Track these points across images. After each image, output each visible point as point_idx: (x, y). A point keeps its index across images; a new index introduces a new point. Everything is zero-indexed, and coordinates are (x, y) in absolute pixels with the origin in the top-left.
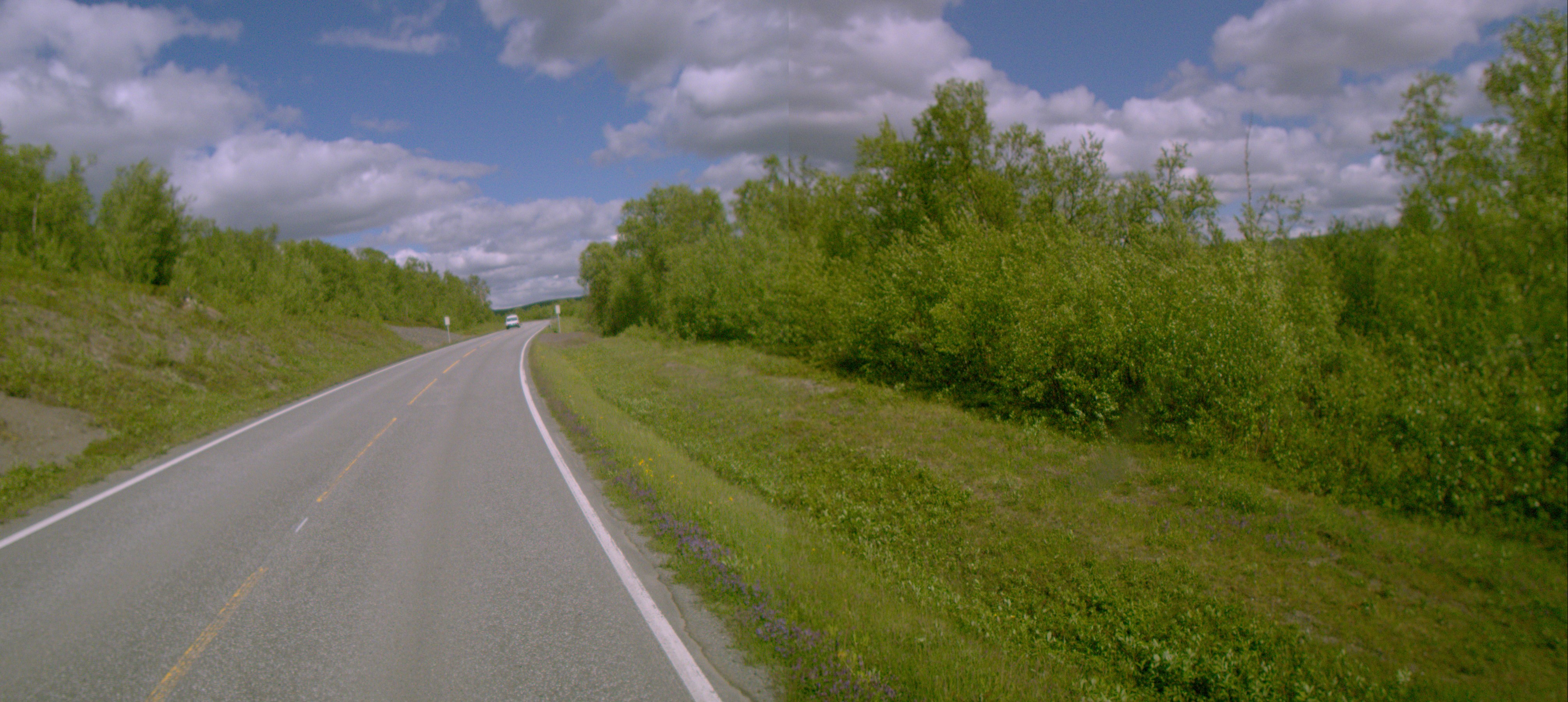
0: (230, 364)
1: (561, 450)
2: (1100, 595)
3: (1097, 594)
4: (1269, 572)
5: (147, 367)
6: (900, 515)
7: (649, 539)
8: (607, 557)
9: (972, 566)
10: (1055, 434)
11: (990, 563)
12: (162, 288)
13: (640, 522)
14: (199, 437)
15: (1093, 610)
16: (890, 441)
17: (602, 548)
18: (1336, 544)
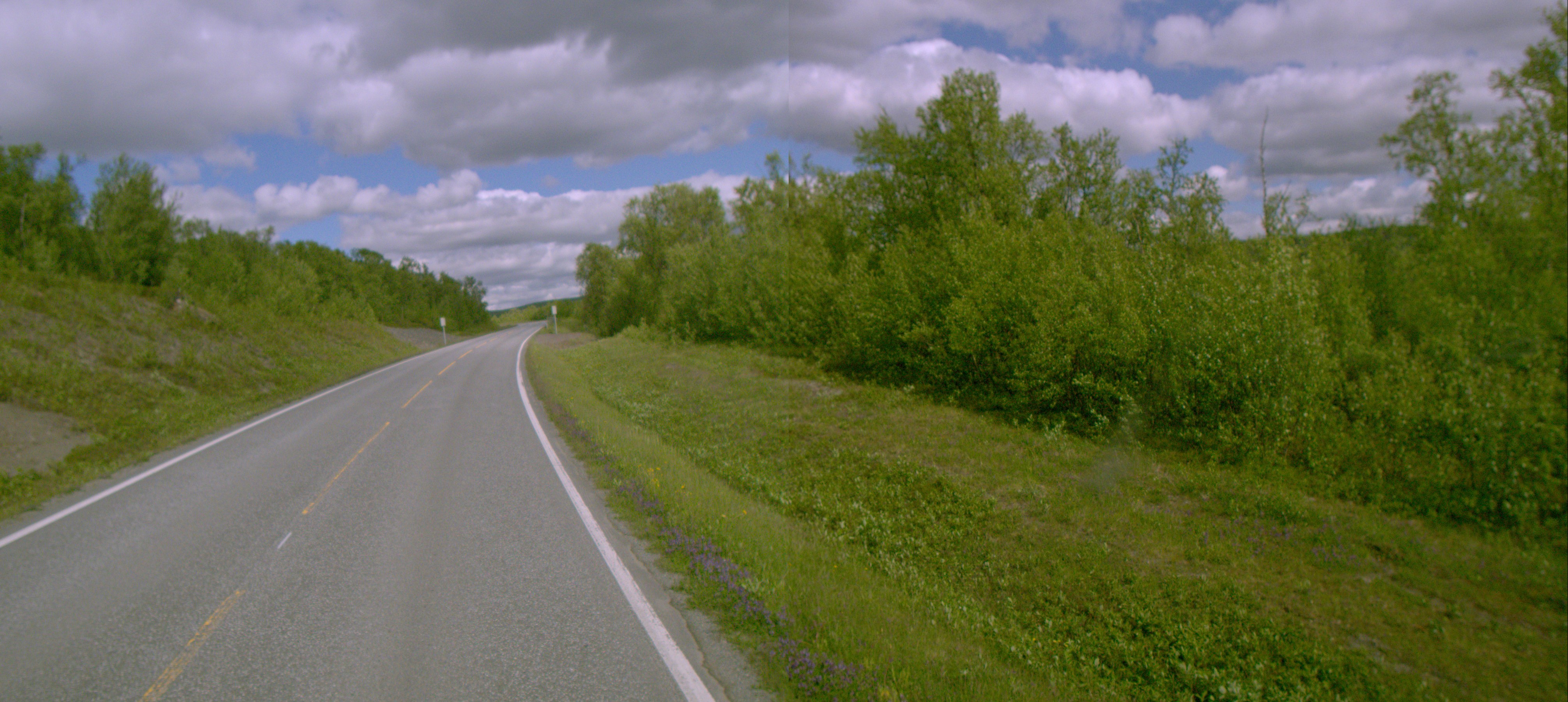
0: (221, 366)
1: (560, 456)
2: (1145, 616)
3: (1142, 614)
4: (1322, 590)
5: (135, 370)
6: (922, 527)
7: (657, 556)
8: (613, 577)
9: (1003, 582)
10: (1075, 439)
11: (1022, 579)
12: (152, 289)
13: (648, 536)
14: (184, 442)
15: (1138, 634)
16: (904, 446)
17: (607, 567)
18: (1387, 558)
